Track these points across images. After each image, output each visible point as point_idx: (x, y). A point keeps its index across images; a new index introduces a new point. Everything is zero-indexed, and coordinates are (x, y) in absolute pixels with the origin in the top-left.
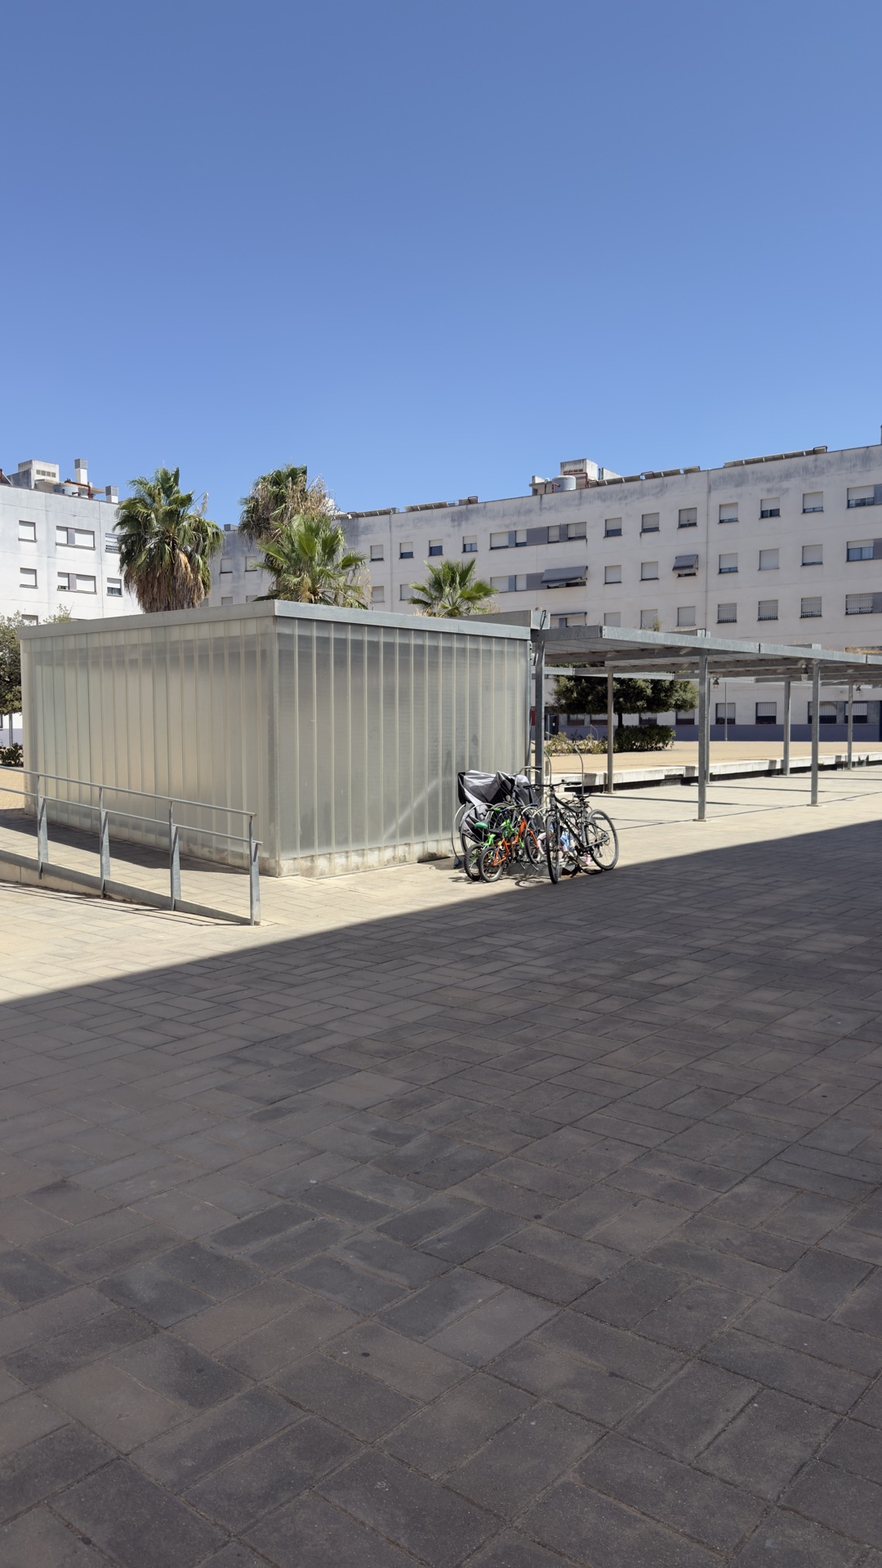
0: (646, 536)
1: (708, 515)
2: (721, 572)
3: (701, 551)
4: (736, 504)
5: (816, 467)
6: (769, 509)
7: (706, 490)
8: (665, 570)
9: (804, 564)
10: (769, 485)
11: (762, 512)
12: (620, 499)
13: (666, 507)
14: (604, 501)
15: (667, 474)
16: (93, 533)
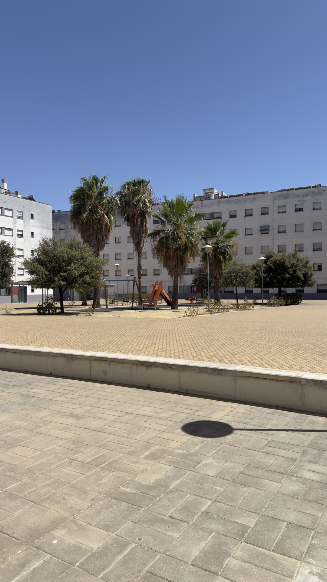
0: (247, 218)
1: (273, 210)
2: (279, 232)
3: (270, 224)
4: (285, 206)
5: (318, 192)
6: (299, 208)
7: (272, 200)
8: (256, 231)
9: (314, 230)
10: (298, 199)
11: (296, 209)
12: (236, 203)
13: (256, 207)
14: (229, 204)
15: (254, 194)
16: (12, 210)
